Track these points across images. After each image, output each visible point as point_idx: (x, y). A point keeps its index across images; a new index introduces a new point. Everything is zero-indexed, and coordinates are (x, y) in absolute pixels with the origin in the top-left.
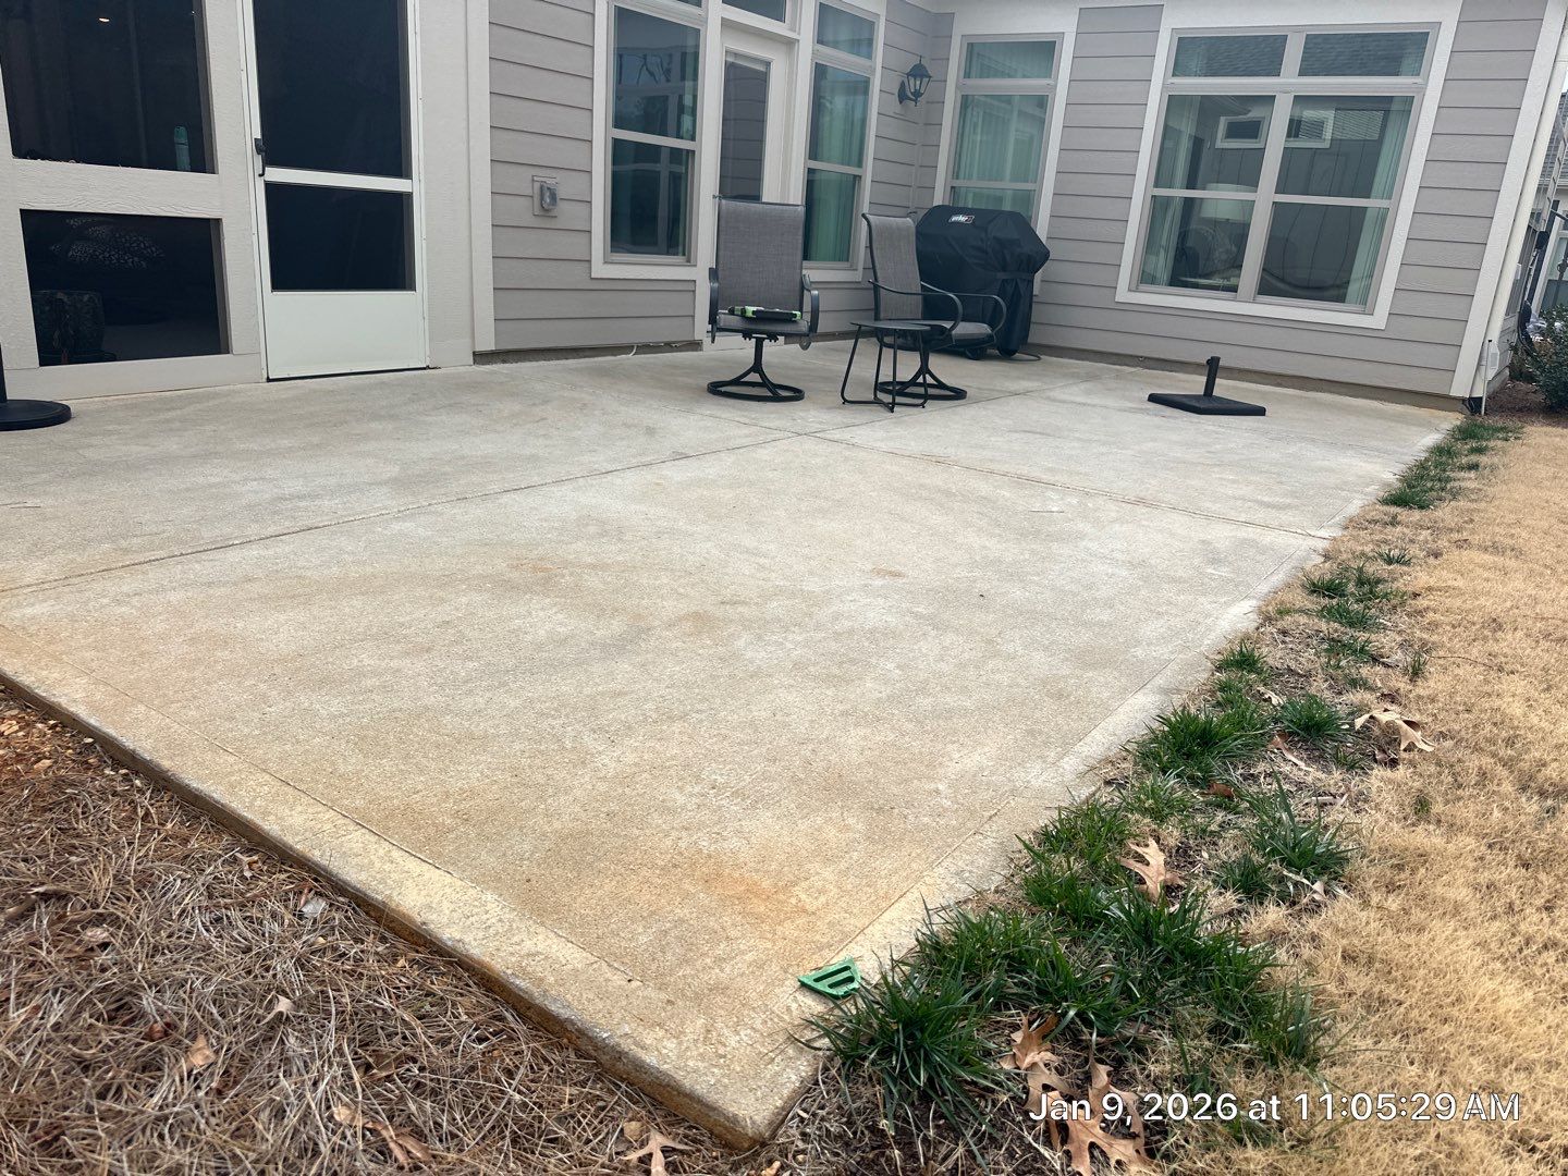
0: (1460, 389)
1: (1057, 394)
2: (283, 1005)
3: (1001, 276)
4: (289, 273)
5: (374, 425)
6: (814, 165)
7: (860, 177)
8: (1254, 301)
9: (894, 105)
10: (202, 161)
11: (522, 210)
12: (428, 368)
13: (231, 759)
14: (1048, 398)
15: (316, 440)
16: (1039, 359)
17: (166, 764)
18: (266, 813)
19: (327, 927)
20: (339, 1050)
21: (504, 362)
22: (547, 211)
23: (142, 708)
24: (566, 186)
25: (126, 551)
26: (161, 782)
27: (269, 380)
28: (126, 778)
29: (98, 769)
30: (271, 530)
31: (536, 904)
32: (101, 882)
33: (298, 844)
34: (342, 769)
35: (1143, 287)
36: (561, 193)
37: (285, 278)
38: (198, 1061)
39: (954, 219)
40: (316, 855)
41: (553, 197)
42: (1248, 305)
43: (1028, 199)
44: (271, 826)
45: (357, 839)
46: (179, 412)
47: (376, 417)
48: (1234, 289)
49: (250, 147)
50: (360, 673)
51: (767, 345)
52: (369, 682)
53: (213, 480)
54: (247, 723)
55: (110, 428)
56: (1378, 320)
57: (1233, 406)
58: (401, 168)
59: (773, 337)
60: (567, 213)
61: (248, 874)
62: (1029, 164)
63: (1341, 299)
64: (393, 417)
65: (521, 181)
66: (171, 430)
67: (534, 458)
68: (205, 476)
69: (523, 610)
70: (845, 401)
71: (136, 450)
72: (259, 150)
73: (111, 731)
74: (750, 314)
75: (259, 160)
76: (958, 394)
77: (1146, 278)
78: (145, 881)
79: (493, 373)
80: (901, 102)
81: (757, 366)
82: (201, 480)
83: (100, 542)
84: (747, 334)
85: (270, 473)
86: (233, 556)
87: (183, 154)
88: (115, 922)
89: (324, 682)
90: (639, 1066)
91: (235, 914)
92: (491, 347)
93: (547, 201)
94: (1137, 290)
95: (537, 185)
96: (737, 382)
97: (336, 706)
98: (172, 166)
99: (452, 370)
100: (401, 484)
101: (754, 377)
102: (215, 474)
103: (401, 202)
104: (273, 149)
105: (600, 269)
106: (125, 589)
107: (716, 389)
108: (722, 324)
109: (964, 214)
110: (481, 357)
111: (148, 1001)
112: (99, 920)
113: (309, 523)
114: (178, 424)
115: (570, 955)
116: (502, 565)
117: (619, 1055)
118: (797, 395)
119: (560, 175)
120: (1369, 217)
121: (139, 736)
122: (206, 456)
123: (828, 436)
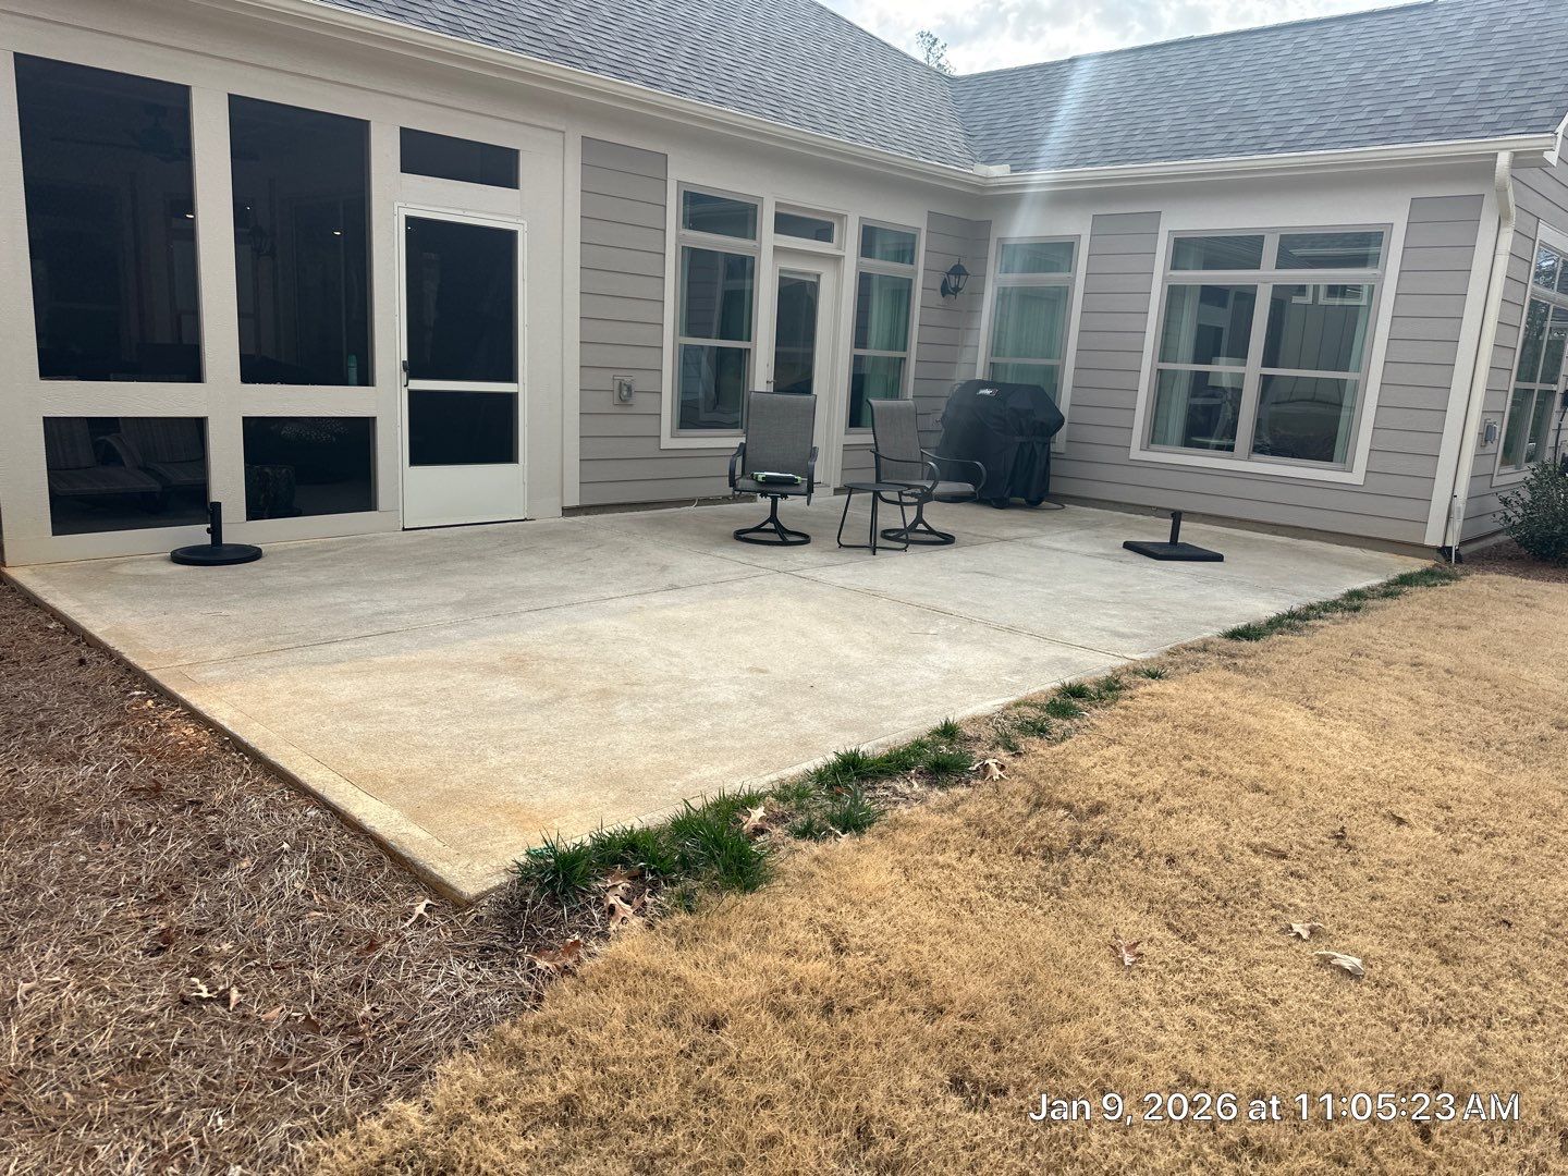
0: (1433, 538)
1: (1044, 542)
2: (285, 846)
3: (1018, 439)
4: (424, 452)
5: (466, 564)
6: (861, 352)
7: (905, 359)
8: (1249, 459)
9: (937, 298)
10: (366, 379)
11: (605, 402)
12: (525, 520)
13: (294, 749)
14: (1030, 545)
15: (418, 574)
16: (1064, 507)
17: (261, 750)
18: (303, 773)
19: (316, 820)
20: (305, 865)
21: (587, 514)
22: (625, 401)
23: (257, 724)
24: (640, 382)
25: (272, 643)
26: (257, 758)
27: (404, 529)
28: (242, 757)
29: (229, 752)
30: (366, 632)
31: (417, 816)
32: (219, 797)
33: (313, 786)
34: (349, 756)
35: (1153, 447)
36: (635, 388)
37: (420, 455)
38: (244, 865)
39: (982, 392)
40: (320, 791)
41: (629, 389)
42: (1242, 463)
43: (1053, 373)
44: (303, 778)
45: (343, 785)
46: (333, 553)
47: (469, 558)
48: (1231, 448)
49: (399, 366)
50: (380, 713)
51: (780, 502)
52: (382, 718)
53: (339, 600)
54: (308, 734)
55: (284, 564)
56: (1357, 477)
57: (1199, 553)
58: (510, 375)
59: (784, 496)
60: (641, 402)
61: (287, 798)
62: (1054, 345)
63: (1330, 459)
64: (481, 558)
65: (605, 380)
66: (325, 566)
67: (563, 589)
68: (335, 597)
69: (494, 684)
70: (841, 545)
71: (299, 579)
72: (405, 369)
73: (238, 734)
74: (760, 480)
75: (405, 375)
76: (947, 540)
77: (1155, 437)
78: (238, 798)
79: (573, 523)
80: (943, 296)
81: (773, 518)
82: (332, 600)
83: (259, 638)
84: (764, 494)
85: (378, 596)
86: (334, 647)
87: (353, 374)
88: (221, 813)
89: (359, 717)
90: (432, 875)
91: (276, 814)
92: (576, 503)
93: (625, 394)
94: (1148, 449)
95: (618, 382)
96: (758, 529)
97: (359, 728)
98: (345, 383)
99: (544, 521)
100: (461, 606)
101: (770, 526)
102: (341, 596)
103: (510, 400)
104: (414, 369)
105: (667, 442)
106: (265, 664)
107: (741, 536)
108: (739, 487)
109: (990, 388)
110: (568, 511)
111: (228, 841)
112: (213, 813)
113: (389, 629)
114: (329, 562)
115: (423, 835)
116: (496, 657)
117: (425, 871)
118: (805, 539)
119: (635, 374)
120: (1349, 387)
121: (252, 735)
122: (338, 585)
123: (802, 574)
